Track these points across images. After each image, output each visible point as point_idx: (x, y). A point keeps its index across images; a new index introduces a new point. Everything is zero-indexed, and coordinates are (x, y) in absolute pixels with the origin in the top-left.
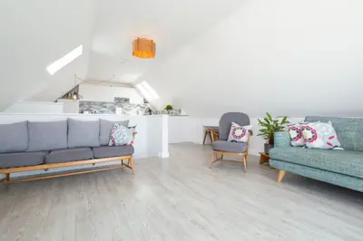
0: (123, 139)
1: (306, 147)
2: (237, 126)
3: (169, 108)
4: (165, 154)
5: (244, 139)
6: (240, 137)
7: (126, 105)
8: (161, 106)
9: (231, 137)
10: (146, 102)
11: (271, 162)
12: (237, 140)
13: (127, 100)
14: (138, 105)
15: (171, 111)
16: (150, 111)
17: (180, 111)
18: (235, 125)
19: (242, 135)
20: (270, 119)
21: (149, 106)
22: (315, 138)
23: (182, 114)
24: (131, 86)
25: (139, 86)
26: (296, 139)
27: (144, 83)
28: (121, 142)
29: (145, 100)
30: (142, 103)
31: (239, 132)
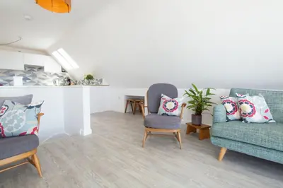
0: (18, 126)
1: (246, 122)
2: (167, 98)
3: (89, 78)
4: (87, 131)
5: (176, 112)
6: (172, 110)
7: (40, 74)
8: (80, 76)
9: (161, 110)
10: (64, 71)
11: (213, 140)
12: (169, 113)
13: (41, 68)
14: (56, 74)
15: (91, 81)
16: (69, 80)
17: (101, 81)
18: (165, 97)
19: (175, 109)
20: (197, 90)
21: (67, 75)
22: (254, 112)
23: (103, 83)
24: (45, 53)
25: (54, 53)
26: (232, 112)
27: (61, 50)
28: (15, 131)
29: (62, 69)
30: (59, 71)
31: (170, 105)
